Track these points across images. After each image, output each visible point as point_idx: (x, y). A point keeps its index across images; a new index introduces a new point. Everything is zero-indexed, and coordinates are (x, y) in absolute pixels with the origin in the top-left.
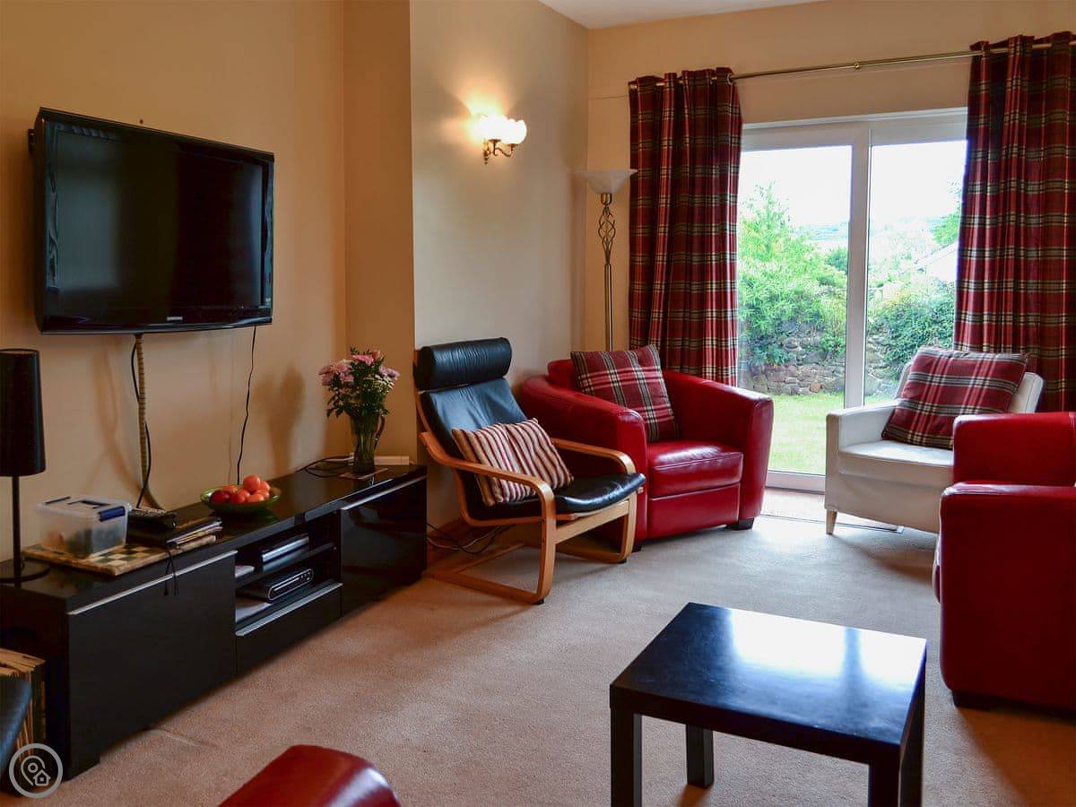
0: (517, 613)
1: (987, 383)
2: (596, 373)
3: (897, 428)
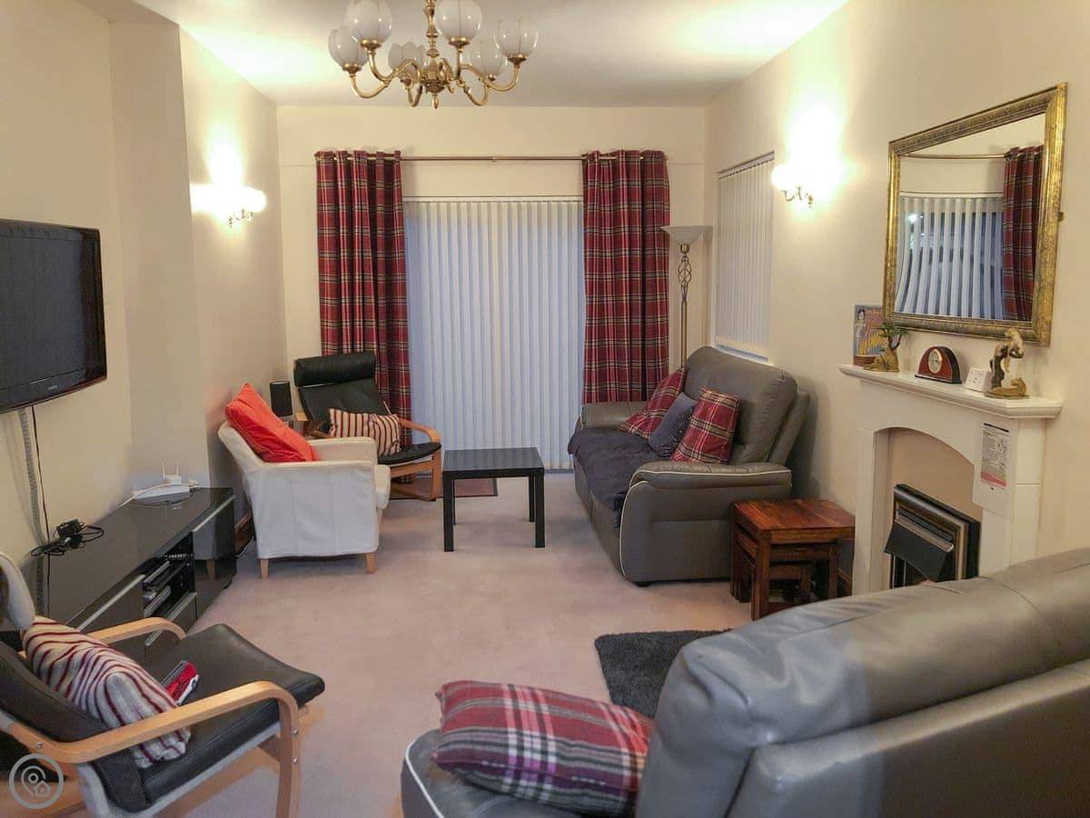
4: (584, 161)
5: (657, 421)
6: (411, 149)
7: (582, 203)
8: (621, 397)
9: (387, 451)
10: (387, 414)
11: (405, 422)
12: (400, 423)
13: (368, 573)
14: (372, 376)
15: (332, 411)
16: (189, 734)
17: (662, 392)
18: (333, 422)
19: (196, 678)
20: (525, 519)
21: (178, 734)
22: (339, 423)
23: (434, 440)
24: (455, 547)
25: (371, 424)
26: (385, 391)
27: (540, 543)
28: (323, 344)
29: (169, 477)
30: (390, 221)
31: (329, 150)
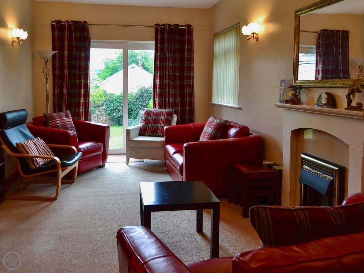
0: (50, 204)
1: (165, 117)
2: (53, 121)
3: (143, 132)
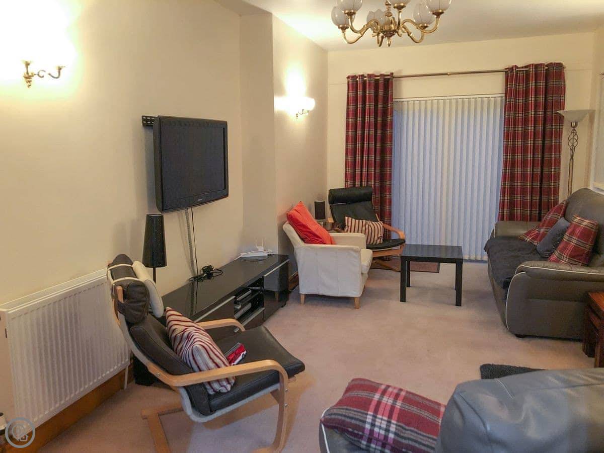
4: (506, 72)
5: (544, 235)
6: (400, 71)
7: (504, 98)
8: (524, 218)
9: (375, 242)
10: (377, 221)
11: (387, 227)
12: (383, 227)
13: (355, 308)
14: (370, 200)
15: (346, 218)
16: (233, 381)
17: (549, 216)
18: (347, 224)
19: (245, 353)
20: (452, 289)
21: (227, 380)
22: (350, 224)
23: (401, 237)
24: (407, 300)
25: (367, 226)
26: (377, 208)
27: (458, 303)
28: (346, 181)
29: (258, 247)
30: (385, 113)
31: (354, 75)
